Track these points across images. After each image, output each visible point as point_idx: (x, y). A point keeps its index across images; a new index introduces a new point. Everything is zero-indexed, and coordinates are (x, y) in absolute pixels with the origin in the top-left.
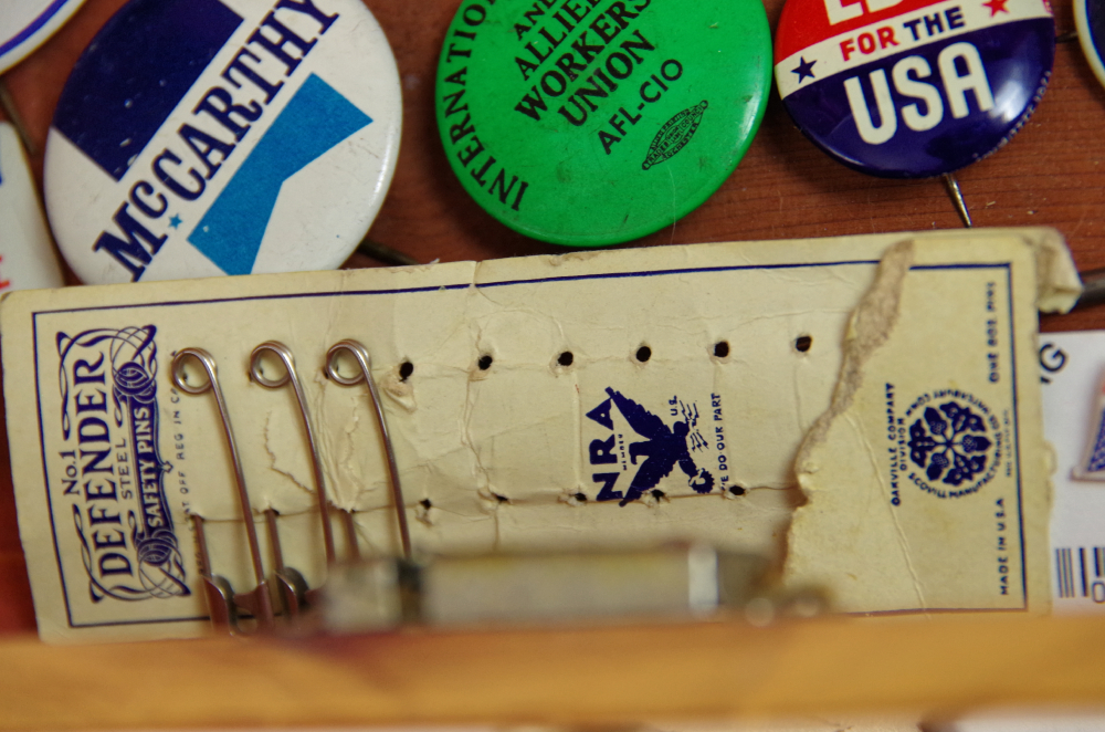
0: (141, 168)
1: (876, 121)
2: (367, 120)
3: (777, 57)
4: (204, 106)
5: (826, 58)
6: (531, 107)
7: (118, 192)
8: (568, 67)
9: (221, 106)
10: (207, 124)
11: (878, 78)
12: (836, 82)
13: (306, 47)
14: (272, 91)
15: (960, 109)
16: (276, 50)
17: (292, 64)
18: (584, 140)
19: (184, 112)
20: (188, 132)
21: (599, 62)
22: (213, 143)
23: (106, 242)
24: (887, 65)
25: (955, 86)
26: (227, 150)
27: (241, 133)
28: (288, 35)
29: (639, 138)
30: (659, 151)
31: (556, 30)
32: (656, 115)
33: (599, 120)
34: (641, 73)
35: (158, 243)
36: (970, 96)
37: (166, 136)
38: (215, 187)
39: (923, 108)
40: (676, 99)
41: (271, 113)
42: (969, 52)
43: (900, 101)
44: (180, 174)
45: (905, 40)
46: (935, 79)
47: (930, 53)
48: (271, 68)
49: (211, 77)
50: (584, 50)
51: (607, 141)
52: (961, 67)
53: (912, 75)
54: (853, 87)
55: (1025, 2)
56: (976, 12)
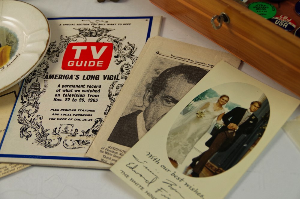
1: (277, 22)
8: (259, 7)
11: (279, 21)
12: (276, 20)
21: (262, 8)
25: (284, 25)
29: (260, 13)
31: (260, 5)
32: (262, 13)
33: (258, 10)
34: (264, 10)
36: (285, 26)
39: (281, 24)
43: (280, 23)
45: (284, 21)
46: (283, 24)
47: (284, 23)
52: (286, 24)
54: (277, 21)
55: (294, 26)
56: (290, 23)
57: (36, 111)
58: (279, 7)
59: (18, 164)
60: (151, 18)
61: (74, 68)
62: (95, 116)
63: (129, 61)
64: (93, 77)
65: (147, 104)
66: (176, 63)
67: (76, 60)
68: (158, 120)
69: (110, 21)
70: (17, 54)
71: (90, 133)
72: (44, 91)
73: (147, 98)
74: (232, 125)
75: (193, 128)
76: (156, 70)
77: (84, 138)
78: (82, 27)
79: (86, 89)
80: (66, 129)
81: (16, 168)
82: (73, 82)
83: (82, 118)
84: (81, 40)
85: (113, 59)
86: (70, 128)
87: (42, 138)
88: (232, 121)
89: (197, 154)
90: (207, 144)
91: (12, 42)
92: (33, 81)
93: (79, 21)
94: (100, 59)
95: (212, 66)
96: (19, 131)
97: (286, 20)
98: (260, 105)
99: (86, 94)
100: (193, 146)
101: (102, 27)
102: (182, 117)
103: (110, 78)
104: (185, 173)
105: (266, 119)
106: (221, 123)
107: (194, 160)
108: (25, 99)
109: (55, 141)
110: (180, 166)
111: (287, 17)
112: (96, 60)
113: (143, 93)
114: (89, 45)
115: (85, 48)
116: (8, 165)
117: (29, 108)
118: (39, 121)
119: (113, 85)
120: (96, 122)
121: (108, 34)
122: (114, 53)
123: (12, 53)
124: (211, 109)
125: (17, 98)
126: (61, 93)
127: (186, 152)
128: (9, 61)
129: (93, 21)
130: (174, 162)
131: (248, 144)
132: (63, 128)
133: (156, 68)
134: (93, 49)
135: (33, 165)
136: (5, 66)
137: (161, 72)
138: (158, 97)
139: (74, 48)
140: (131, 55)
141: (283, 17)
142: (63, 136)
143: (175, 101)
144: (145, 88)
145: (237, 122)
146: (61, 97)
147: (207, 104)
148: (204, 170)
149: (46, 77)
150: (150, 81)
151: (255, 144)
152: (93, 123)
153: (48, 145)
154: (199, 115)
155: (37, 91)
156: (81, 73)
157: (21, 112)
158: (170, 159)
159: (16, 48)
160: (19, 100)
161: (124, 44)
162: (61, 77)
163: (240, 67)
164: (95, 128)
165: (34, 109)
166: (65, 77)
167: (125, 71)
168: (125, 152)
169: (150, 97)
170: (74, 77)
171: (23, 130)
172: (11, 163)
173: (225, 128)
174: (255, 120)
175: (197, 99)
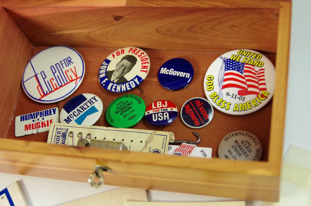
0: (71, 113)
1: (155, 119)
2: (98, 111)
3: (146, 111)
4: (80, 107)
5: (151, 112)
6: (117, 112)
7: (68, 115)
8: (122, 109)
9: (82, 108)
10: (80, 109)
11: (156, 115)
12: (152, 114)
13: (93, 103)
14: (88, 107)
15: (165, 119)
16: (90, 103)
17: (91, 104)
18: (122, 116)
19: (78, 108)
20: (78, 110)
21: (126, 109)
22: (80, 111)
23: (65, 120)
24: (158, 113)
25: (165, 116)
26: (82, 112)
27: (84, 110)
28: (92, 101)
29: (128, 117)
30: (130, 119)
31: (122, 105)
32: (130, 115)
33: (124, 115)
34: (130, 110)
35: (71, 121)
36: (166, 118)
37: (75, 110)
38: (79, 116)
39: (161, 118)
40: (133, 114)
41: (88, 109)
42: (168, 114)
43: (158, 117)
44: (76, 114)
45: (160, 111)
46: (163, 116)
47: (163, 113)
48: (89, 104)
49: (82, 104)
50: (124, 107)
51: (124, 117)
52: (166, 115)
53: (160, 115)
54: (153, 115)
55: (175, 110)
56: (169, 109)
58: (142, 92)
60: (6, 191)
97: (162, 107)
111: (161, 102)
141: (156, 105)
163: (149, 198)
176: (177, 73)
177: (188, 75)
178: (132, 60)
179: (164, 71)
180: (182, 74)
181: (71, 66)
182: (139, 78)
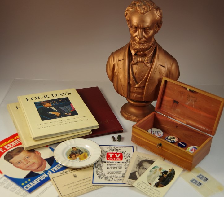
57: (102, 171)
59: (100, 185)
60: (133, 146)
61: (111, 160)
62: (122, 173)
63: (129, 158)
64: (118, 162)
65: (138, 170)
66: (144, 159)
67: (111, 158)
68: (142, 174)
69: (119, 147)
70: (90, 155)
71: (122, 177)
72: (103, 166)
73: (137, 168)
74: (165, 175)
75: (154, 176)
76: (138, 161)
77: (120, 178)
78: (110, 148)
79: (117, 165)
80: (114, 176)
81: (100, 187)
82: (112, 164)
83: (118, 173)
84: (111, 152)
85: (123, 158)
86: (115, 176)
87: (106, 178)
88: (164, 174)
89: (156, 182)
90: (159, 179)
91: (87, 152)
92: (98, 163)
93: (109, 146)
94: (119, 157)
95: (155, 160)
96: (98, 177)
98: (172, 170)
99: (117, 167)
100: (154, 180)
101: (117, 148)
102: (150, 173)
103: (124, 163)
104: (154, 186)
105: (174, 173)
106: (161, 175)
107: (156, 184)
108: (97, 168)
109: (111, 179)
110: (152, 185)
112: (118, 158)
113: (136, 167)
114: (114, 153)
115: (113, 154)
116: (97, 186)
117: (99, 170)
118: (104, 174)
119: (125, 165)
120: (123, 174)
121: (120, 150)
122: (123, 156)
123: (88, 155)
124: (158, 171)
125: (94, 168)
126: (109, 166)
127: (153, 181)
128: (88, 157)
129: (114, 146)
130: (150, 184)
131: (170, 179)
132: (112, 176)
133: (138, 160)
134: (116, 155)
135: (105, 186)
136: (87, 158)
137: (140, 161)
138: (141, 168)
139: (109, 154)
140: (129, 156)
142: (114, 178)
143: (147, 169)
144: (136, 166)
145: (166, 174)
146: (109, 168)
147: (156, 170)
148: (159, 186)
149: (102, 162)
150: (137, 164)
151: (172, 179)
152: (122, 175)
153: (109, 180)
154: (155, 173)
155: (100, 166)
156: (114, 161)
157: (97, 172)
158: (149, 183)
159: (89, 153)
160: (95, 169)
161: (126, 153)
162: (107, 162)
163: (164, 160)
164: (123, 176)
165: (101, 171)
166: (109, 162)
167: (128, 161)
168: (135, 182)
169: (138, 168)
170: (112, 162)
171: (99, 177)
172: (98, 185)
173: (163, 176)
174: (171, 174)
175: (153, 168)
176: (182, 144)
177: (185, 146)
178: (174, 138)
179: (180, 143)
180: (183, 145)
181: (160, 133)
182: (174, 141)
